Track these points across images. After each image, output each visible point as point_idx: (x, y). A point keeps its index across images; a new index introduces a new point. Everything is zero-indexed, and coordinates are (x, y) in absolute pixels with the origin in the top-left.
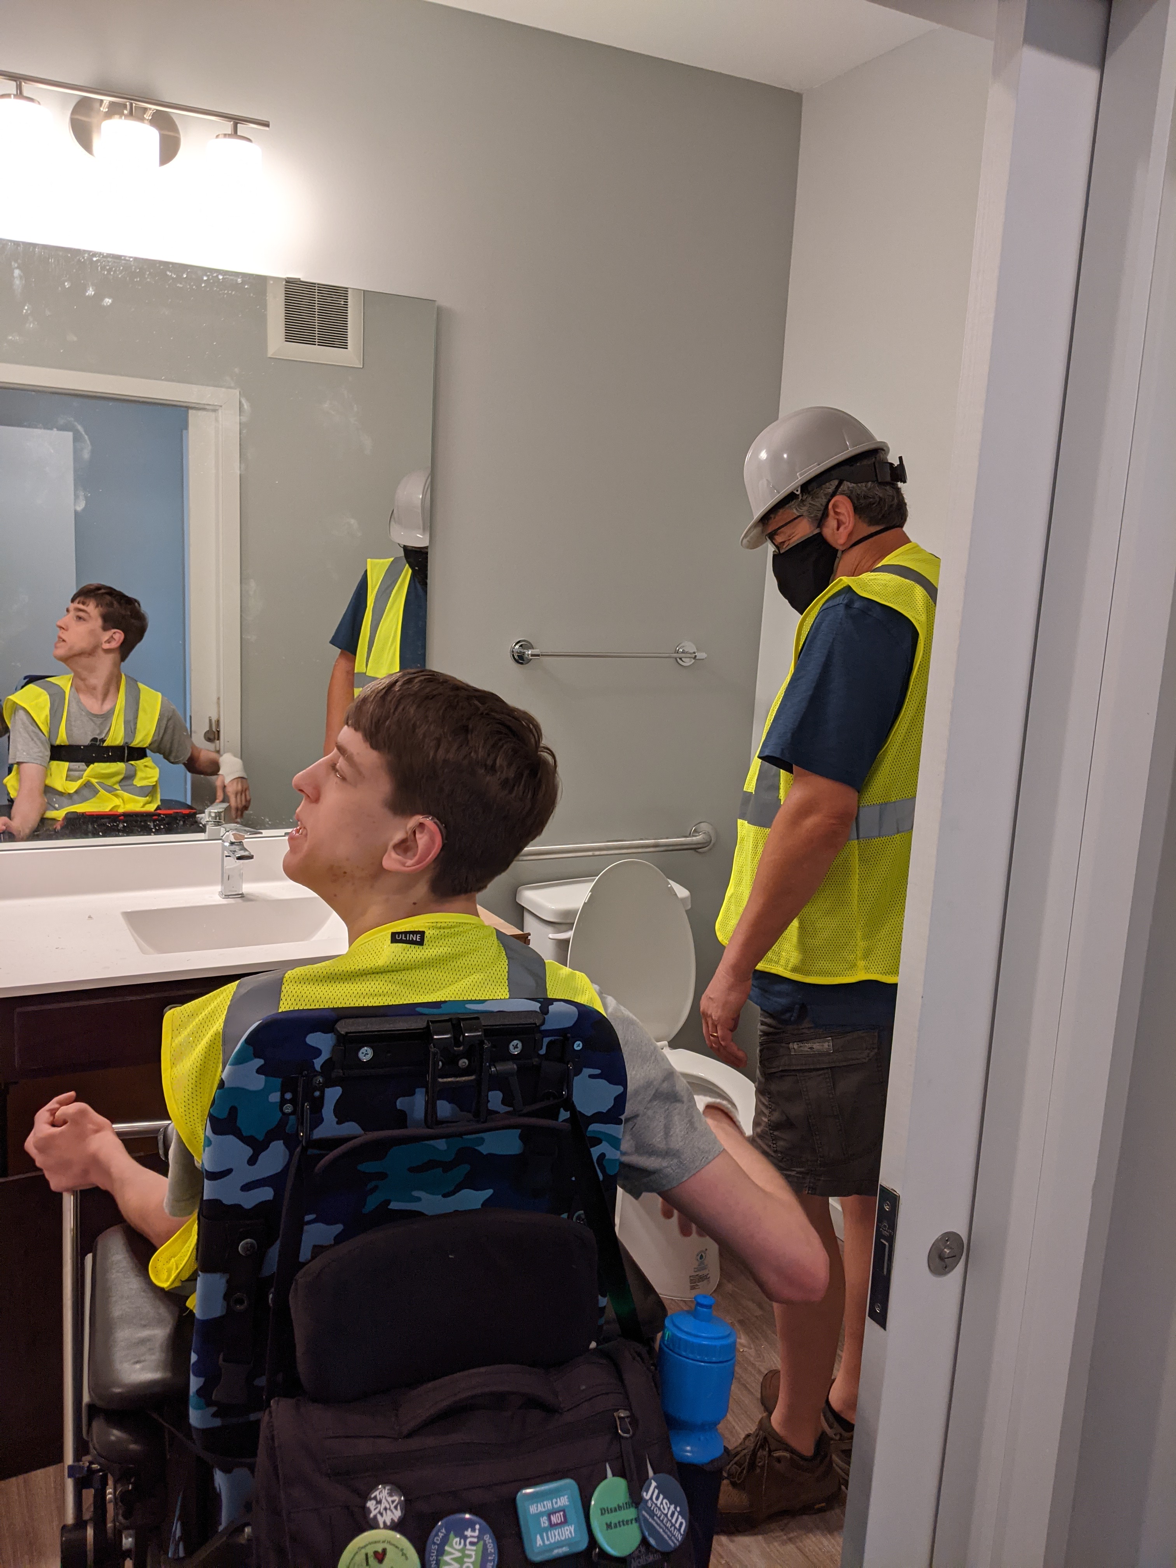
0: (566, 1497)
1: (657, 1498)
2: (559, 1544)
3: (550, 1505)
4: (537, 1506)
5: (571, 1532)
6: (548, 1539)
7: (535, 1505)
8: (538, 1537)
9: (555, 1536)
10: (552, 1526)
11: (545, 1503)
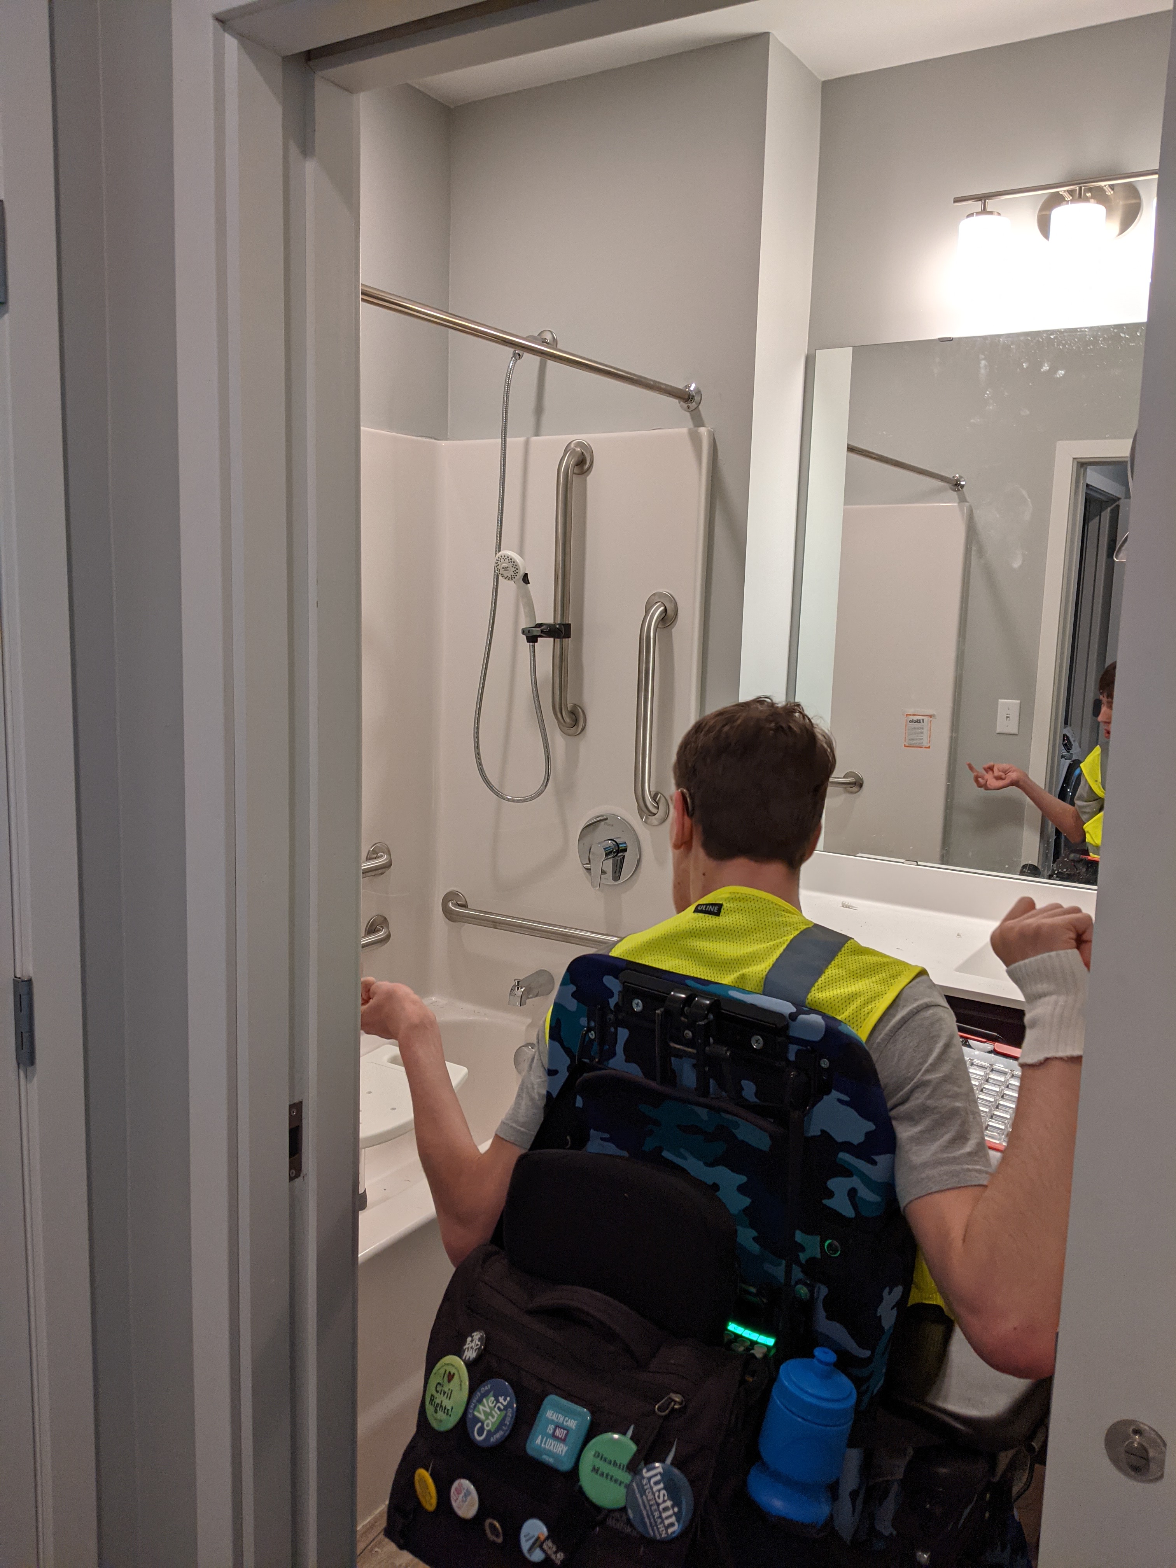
0: (576, 1422)
1: (656, 1483)
2: (549, 1453)
3: (562, 1419)
4: (553, 1414)
5: (562, 1451)
6: (545, 1444)
7: (553, 1412)
8: (540, 1437)
9: (551, 1445)
10: (554, 1436)
11: (560, 1415)
